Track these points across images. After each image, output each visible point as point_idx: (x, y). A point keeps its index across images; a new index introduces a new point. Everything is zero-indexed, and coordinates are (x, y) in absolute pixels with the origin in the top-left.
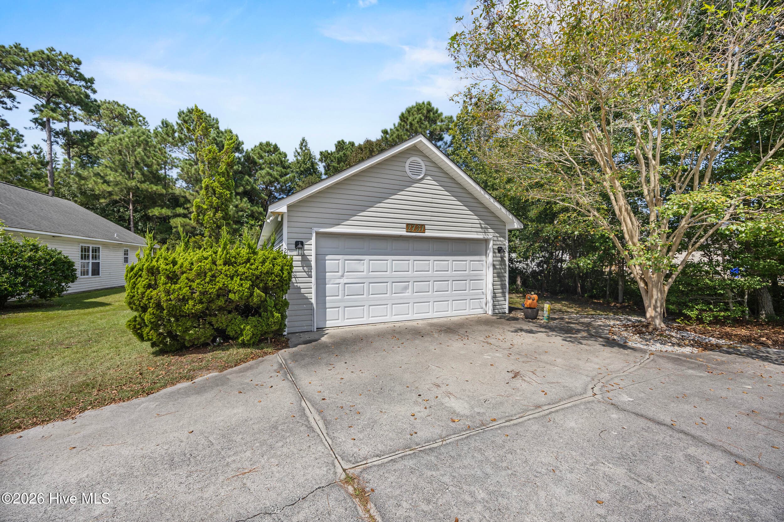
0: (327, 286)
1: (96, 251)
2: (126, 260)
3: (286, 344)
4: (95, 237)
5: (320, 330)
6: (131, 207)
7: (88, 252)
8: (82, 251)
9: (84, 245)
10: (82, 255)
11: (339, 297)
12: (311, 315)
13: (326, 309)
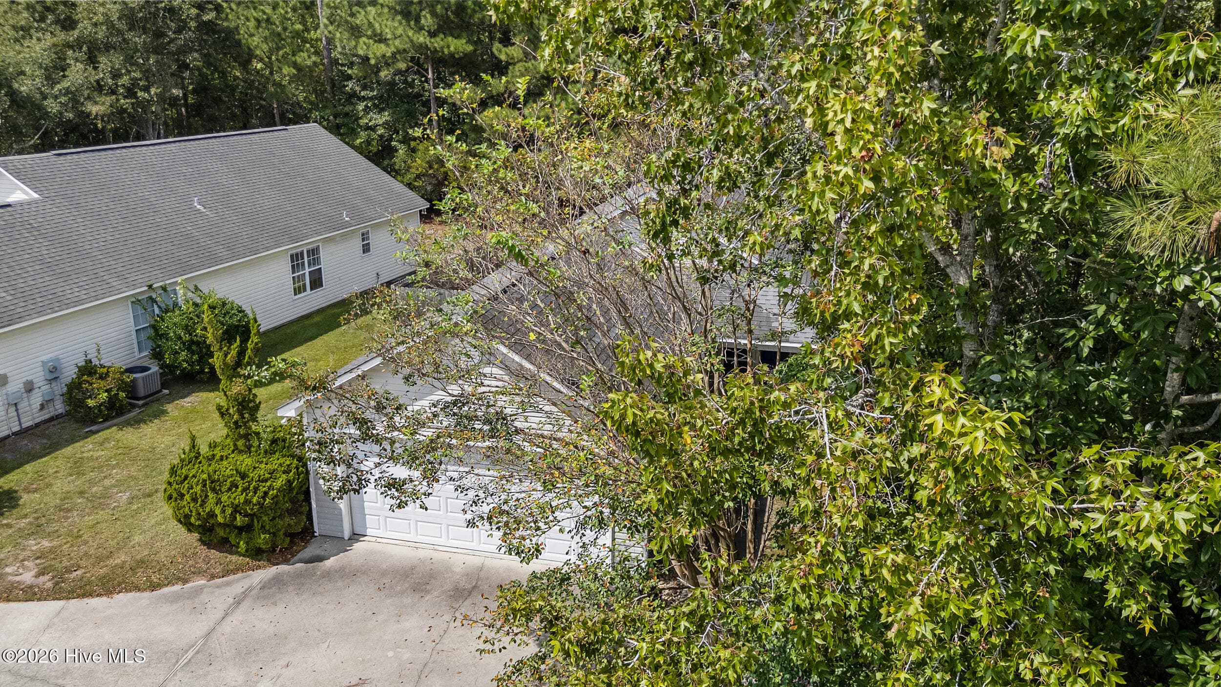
1: (314, 252)
2: (366, 249)
3: (293, 556)
4: (307, 237)
5: (356, 537)
6: (430, 76)
7: (303, 258)
8: (292, 261)
9: (294, 252)
10: (293, 267)
11: (378, 505)
12: (342, 521)
13: (366, 515)
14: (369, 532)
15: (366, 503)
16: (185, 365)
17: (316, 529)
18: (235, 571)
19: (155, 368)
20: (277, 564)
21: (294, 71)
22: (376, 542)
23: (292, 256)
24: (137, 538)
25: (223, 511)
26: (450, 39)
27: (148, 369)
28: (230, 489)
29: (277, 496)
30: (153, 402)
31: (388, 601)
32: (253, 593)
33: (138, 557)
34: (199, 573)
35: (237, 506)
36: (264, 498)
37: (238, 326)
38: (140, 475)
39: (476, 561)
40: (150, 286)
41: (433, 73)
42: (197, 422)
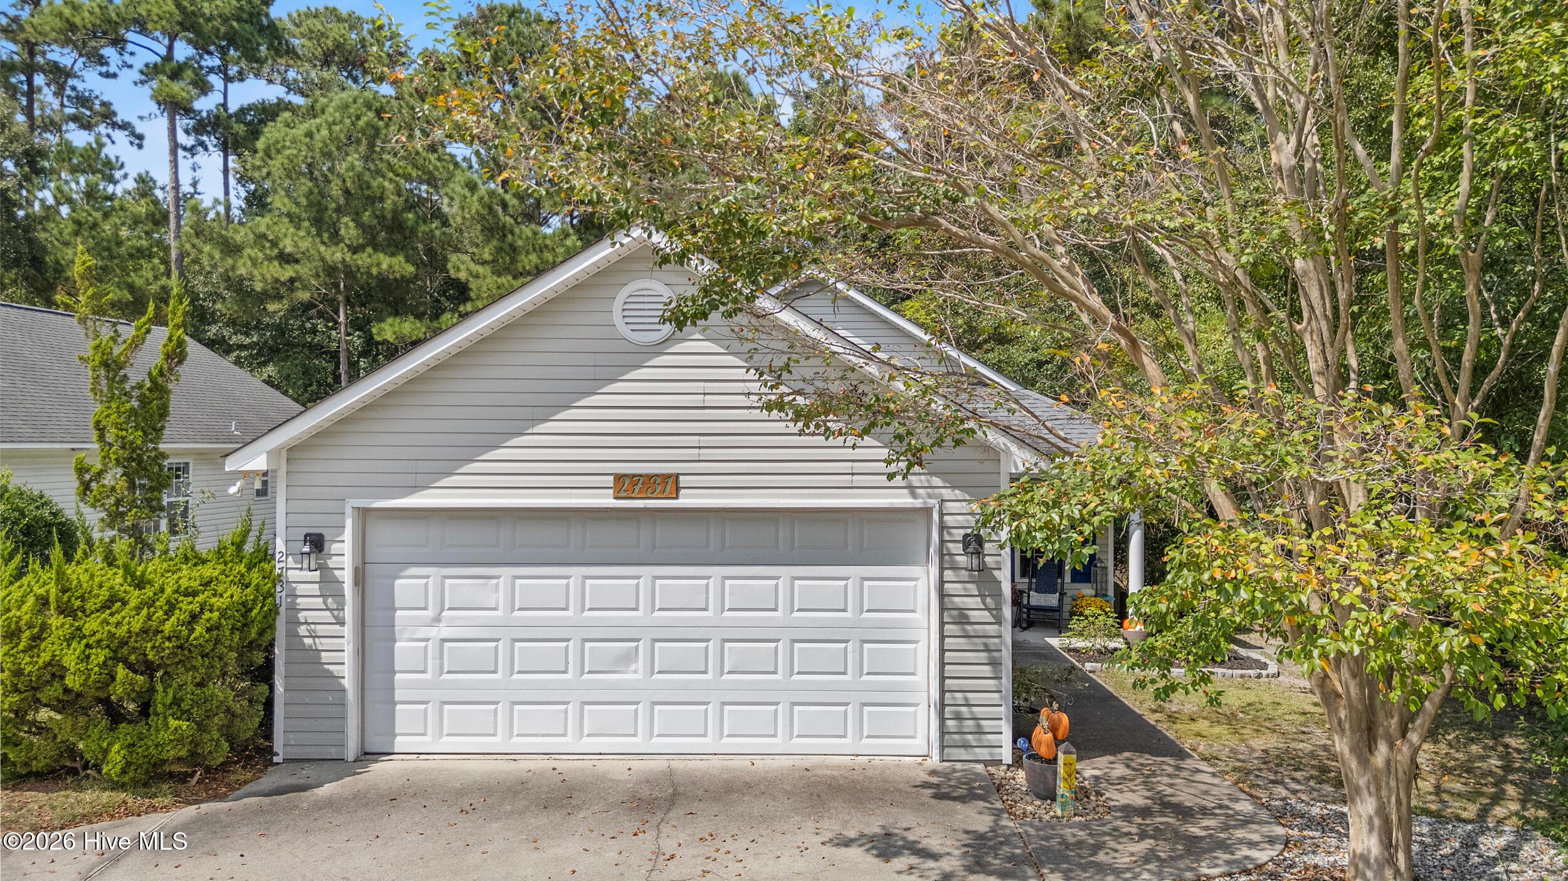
0: (398, 644)
1: (179, 473)
3: (233, 790)
5: (368, 756)
6: (342, 319)
11: (427, 676)
12: (343, 718)
13: (395, 703)
14: (401, 743)
15: (398, 676)
17: (279, 745)
18: (91, 818)
20: (196, 802)
22: (418, 759)
25: (84, 660)
26: (381, 255)
28: (106, 606)
29: (217, 627)
31: (494, 826)
35: (124, 643)
39: (653, 765)
41: (346, 316)
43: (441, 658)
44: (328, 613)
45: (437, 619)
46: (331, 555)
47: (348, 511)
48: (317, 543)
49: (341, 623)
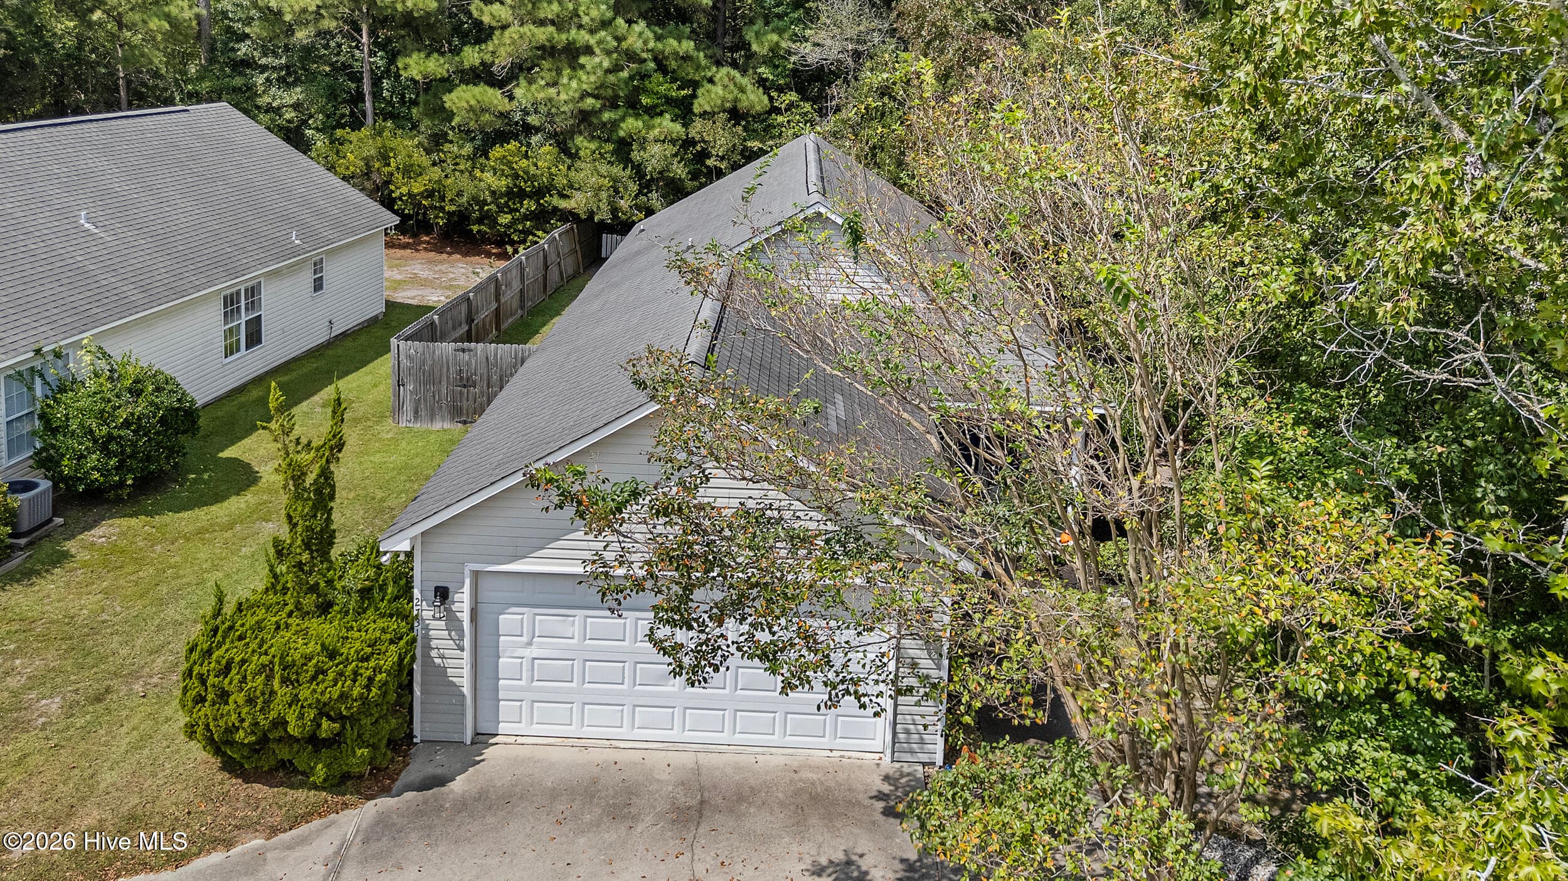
0: (501, 661)
1: (253, 292)
2: (318, 285)
3: (394, 781)
4: (248, 269)
5: (482, 739)
6: (365, 40)
7: (238, 302)
8: (225, 306)
9: (228, 292)
10: (226, 314)
11: (522, 683)
12: (463, 714)
13: (499, 701)
14: (503, 728)
15: (501, 682)
16: (96, 475)
17: (417, 731)
18: (307, 817)
19: (45, 485)
20: (373, 797)
21: (167, 26)
22: (516, 743)
23: (225, 298)
24: (108, 778)
25: (301, 717)
27: (35, 485)
28: (314, 678)
29: (386, 683)
30: (41, 539)
31: (582, 840)
32: (353, 850)
33: (124, 809)
34: (248, 826)
35: (325, 704)
36: (368, 687)
37: (178, 409)
38: (68, 664)
39: (686, 759)
40: (38, 352)
41: (370, 37)
42: (130, 568)
43: (533, 670)
44: (451, 642)
45: (530, 644)
46: (453, 602)
47: (467, 572)
48: (443, 594)
49: (462, 649)
